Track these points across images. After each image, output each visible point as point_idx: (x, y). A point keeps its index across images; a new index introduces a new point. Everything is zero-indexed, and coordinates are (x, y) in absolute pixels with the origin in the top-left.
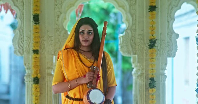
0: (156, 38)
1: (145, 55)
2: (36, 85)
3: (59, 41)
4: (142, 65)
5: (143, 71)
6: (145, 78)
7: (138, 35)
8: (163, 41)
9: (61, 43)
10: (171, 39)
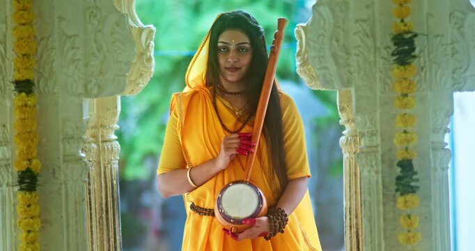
0: (415, 30)
1: (378, 85)
2: (28, 195)
3: (99, 51)
4: (371, 121)
5: (374, 138)
6: (383, 161)
7: (357, 21)
8: (438, 38)
9: (105, 56)
10: (462, 29)
